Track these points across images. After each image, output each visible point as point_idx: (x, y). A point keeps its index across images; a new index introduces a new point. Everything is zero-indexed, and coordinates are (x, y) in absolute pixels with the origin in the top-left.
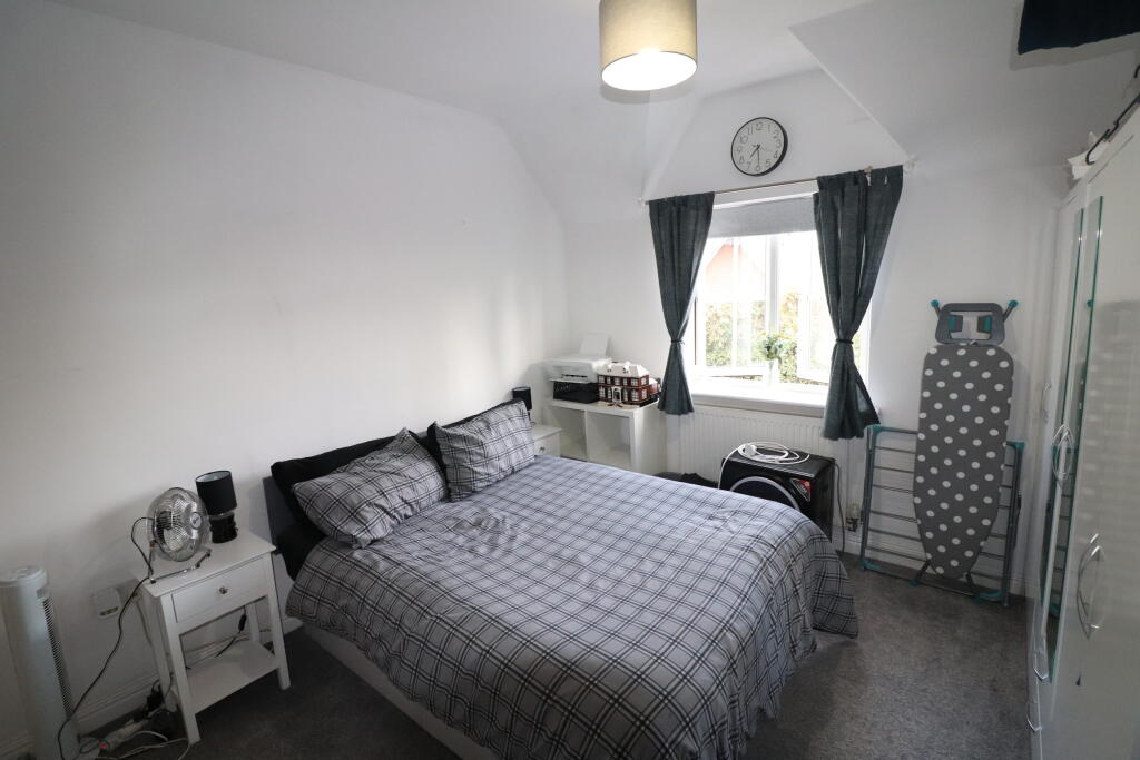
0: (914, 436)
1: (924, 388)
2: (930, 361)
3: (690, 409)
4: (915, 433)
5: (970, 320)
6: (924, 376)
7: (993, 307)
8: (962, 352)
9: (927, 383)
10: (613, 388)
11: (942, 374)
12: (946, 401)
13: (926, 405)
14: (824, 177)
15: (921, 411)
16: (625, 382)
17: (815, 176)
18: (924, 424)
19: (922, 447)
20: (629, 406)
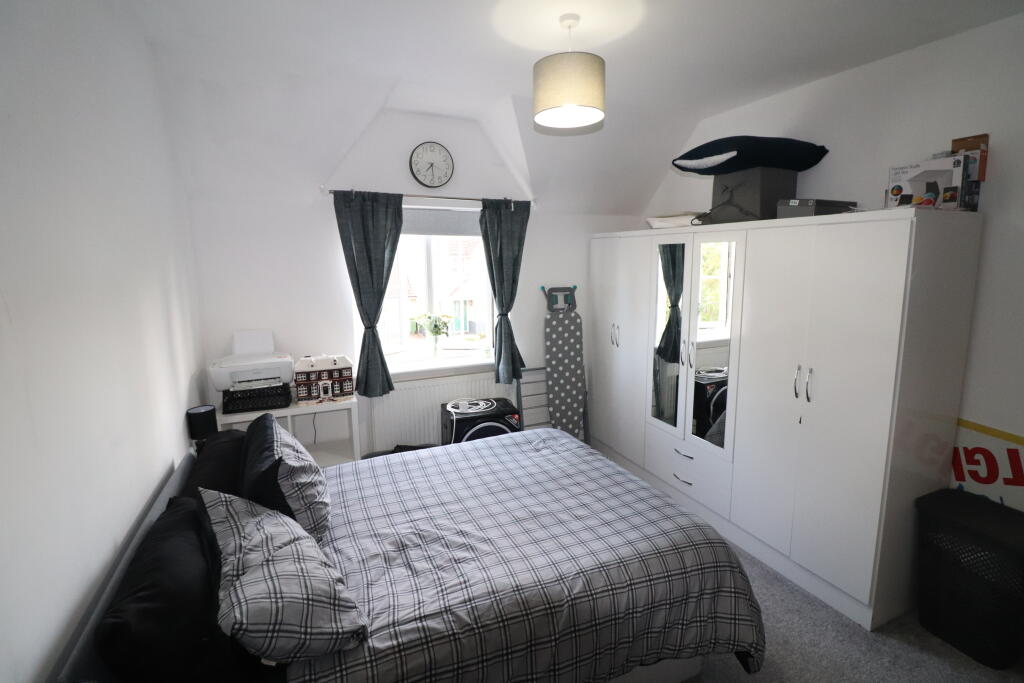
0: (544, 371)
1: (547, 340)
2: (548, 323)
3: (391, 388)
4: (545, 368)
5: (561, 297)
6: (546, 332)
7: (568, 289)
8: (561, 316)
9: (547, 337)
10: (321, 383)
11: (554, 329)
12: (557, 346)
13: (548, 350)
14: (487, 200)
15: (547, 354)
16: (336, 375)
17: (481, 197)
18: (548, 362)
19: (549, 376)
20: (343, 398)
